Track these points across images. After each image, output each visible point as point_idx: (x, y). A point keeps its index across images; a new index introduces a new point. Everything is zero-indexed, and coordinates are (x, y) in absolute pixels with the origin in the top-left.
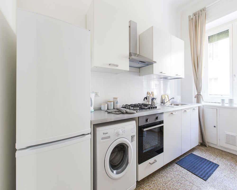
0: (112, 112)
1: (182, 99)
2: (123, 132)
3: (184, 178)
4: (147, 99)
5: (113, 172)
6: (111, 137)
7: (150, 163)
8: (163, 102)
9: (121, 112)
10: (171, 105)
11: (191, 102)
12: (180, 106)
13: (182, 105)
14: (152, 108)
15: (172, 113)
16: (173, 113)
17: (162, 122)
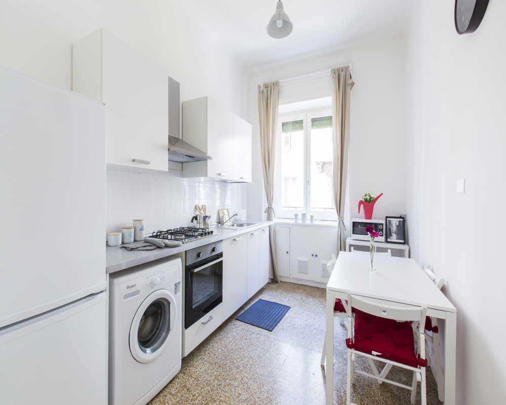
0: (137, 248)
1: (248, 216)
2: (161, 279)
3: (250, 331)
4: (196, 219)
5: (145, 352)
6: (141, 292)
7: (203, 323)
8: (220, 222)
9: (155, 245)
10: (233, 225)
11: (260, 220)
12: (245, 227)
13: (248, 225)
14: (206, 234)
15: (234, 240)
16: (237, 239)
17: (220, 255)
